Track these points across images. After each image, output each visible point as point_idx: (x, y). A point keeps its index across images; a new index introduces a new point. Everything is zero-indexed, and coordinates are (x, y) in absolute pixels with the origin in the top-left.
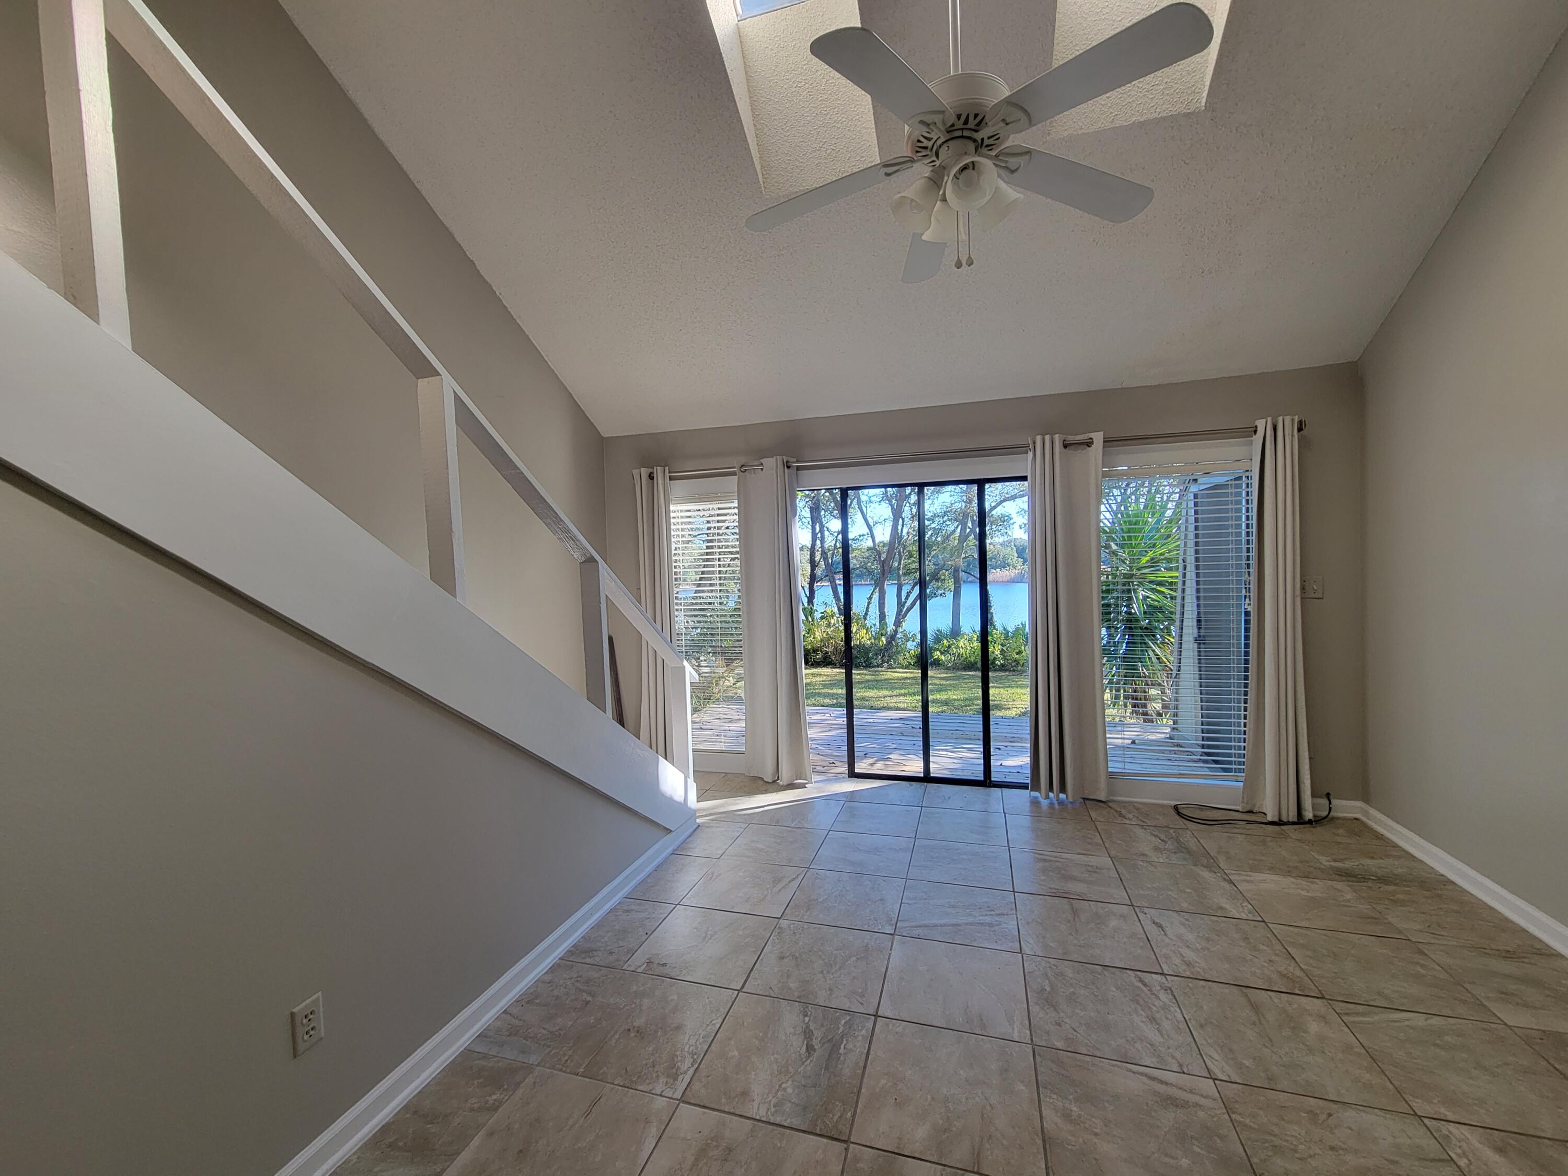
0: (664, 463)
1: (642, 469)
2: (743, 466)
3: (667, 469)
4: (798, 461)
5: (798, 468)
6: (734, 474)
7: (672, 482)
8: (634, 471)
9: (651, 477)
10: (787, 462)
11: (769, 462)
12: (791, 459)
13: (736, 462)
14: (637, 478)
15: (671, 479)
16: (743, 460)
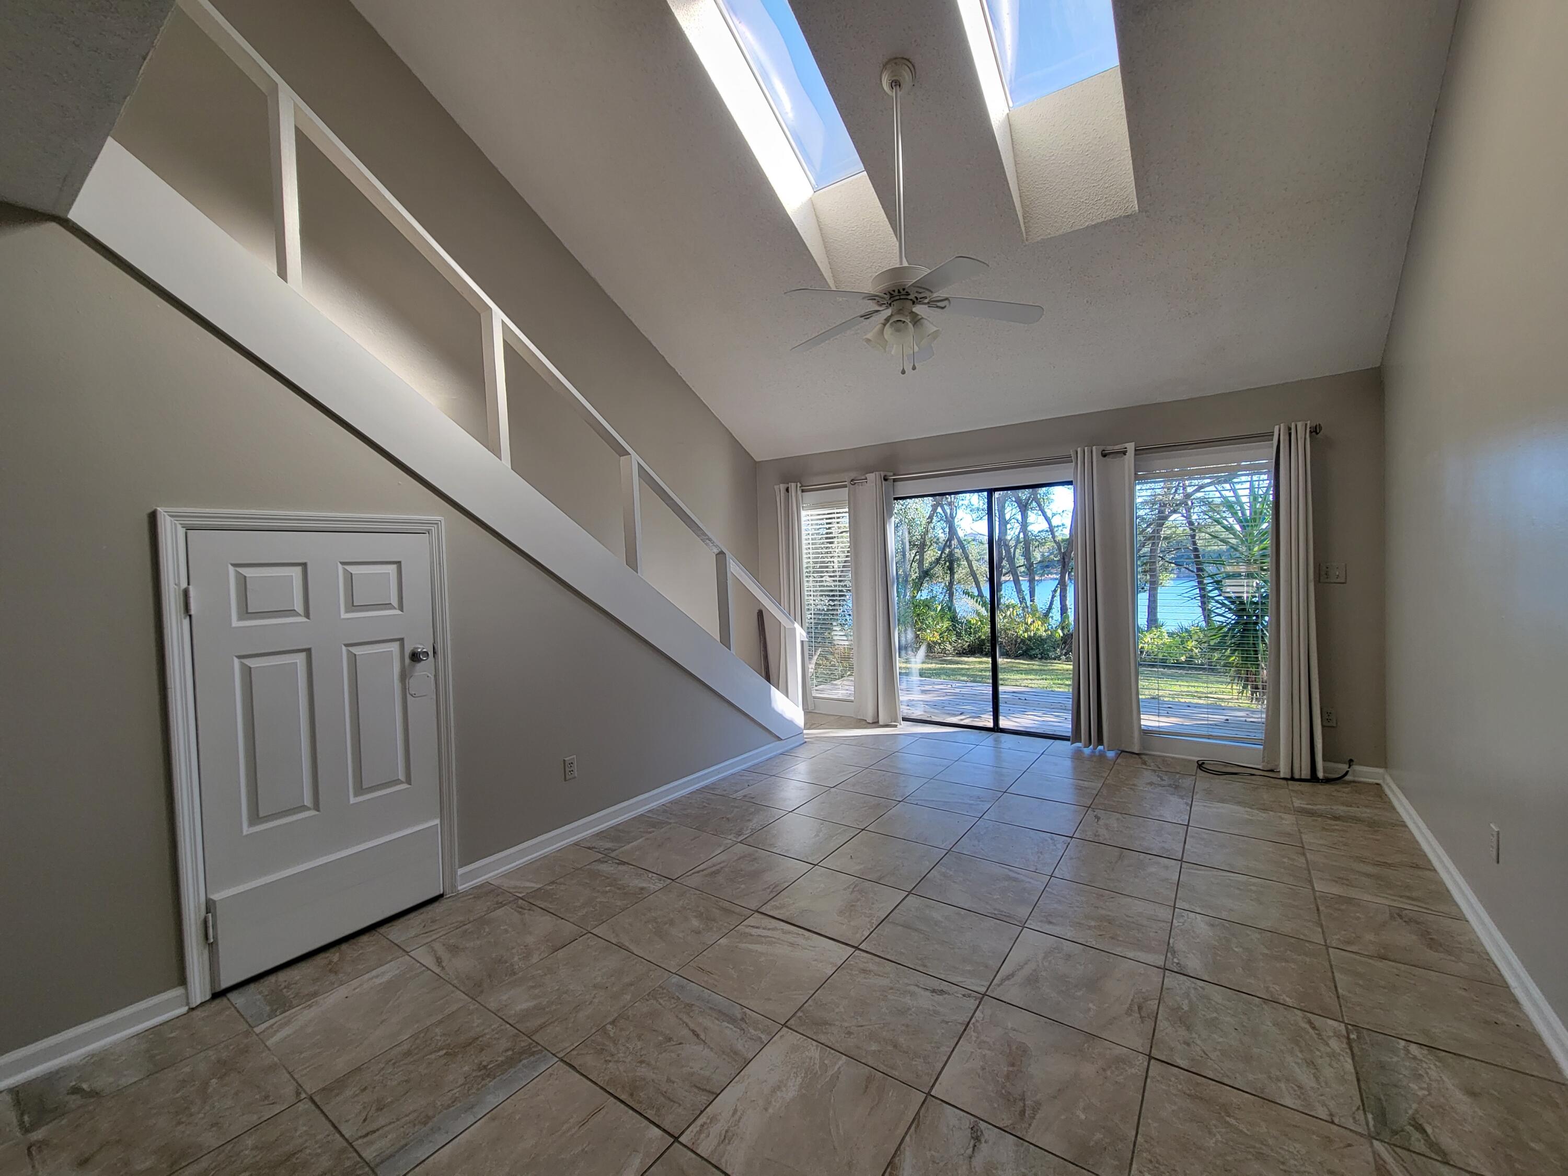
0: (797, 479)
1: (781, 485)
2: (852, 481)
3: (799, 485)
4: (894, 475)
5: (895, 480)
6: (845, 486)
7: (805, 494)
8: (776, 487)
9: (787, 490)
10: (885, 476)
11: (871, 477)
12: (889, 474)
13: (847, 477)
14: (777, 492)
15: (803, 491)
16: (853, 475)
